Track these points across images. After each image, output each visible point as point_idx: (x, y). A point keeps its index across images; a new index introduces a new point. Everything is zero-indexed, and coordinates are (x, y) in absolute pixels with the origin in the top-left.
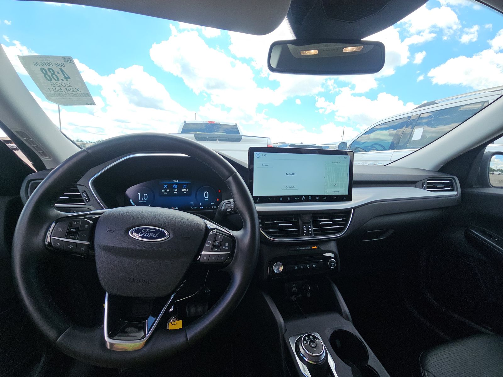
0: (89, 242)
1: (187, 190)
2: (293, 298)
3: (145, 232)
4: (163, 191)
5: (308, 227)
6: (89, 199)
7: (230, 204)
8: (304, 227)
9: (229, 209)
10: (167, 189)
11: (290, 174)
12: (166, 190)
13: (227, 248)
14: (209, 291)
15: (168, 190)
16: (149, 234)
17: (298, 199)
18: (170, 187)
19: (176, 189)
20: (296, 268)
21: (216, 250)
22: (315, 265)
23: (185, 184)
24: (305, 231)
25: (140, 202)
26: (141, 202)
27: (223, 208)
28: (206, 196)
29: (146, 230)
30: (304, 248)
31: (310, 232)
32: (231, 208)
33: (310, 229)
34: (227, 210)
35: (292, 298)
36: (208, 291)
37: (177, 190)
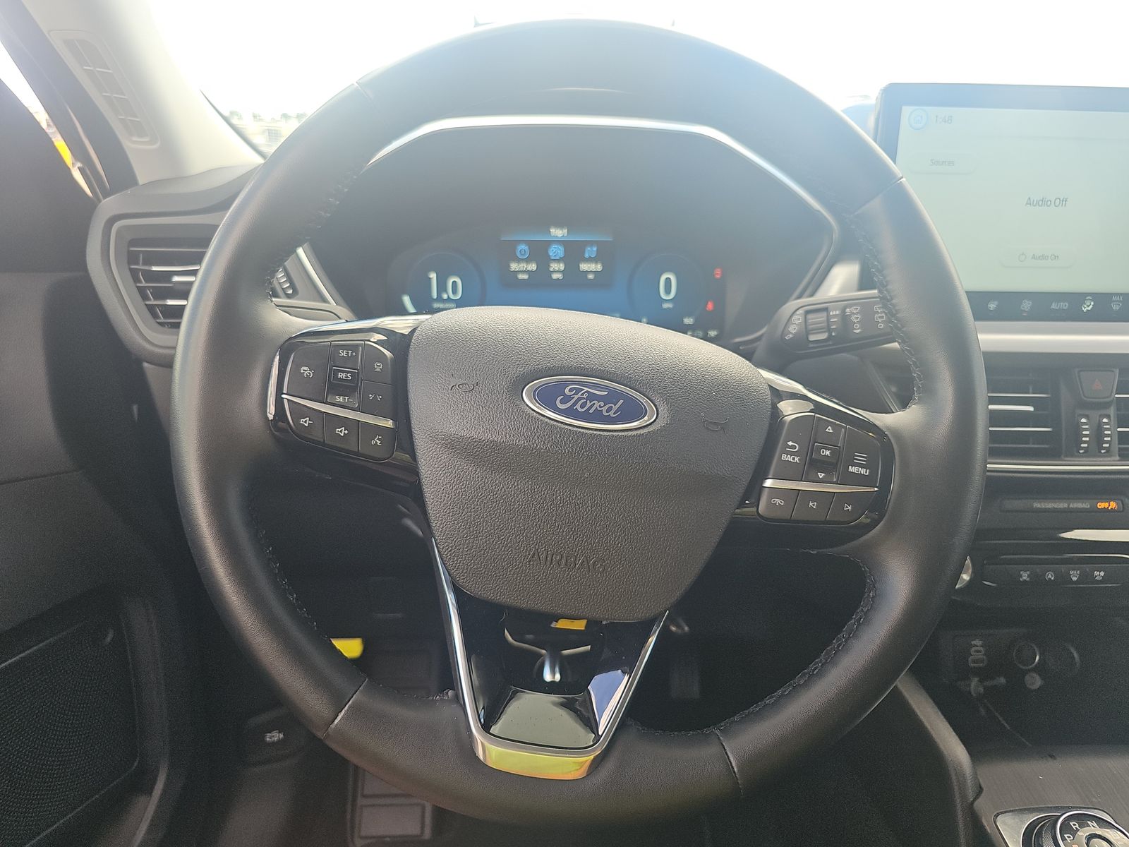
0: (391, 422)
1: (599, 267)
2: (975, 686)
3: (576, 397)
4: (514, 267)
5: (1100, 425)
6: (293, 286)
7: (825, 314)
8: (1083, 420)
9: (818, 331)
10: (526, 260)
11: (1043, 202)
12: (523, 266)
13: (863, 471)
14: (686, 628)
15: (533, 267)
16: (589, 404)
17: (1064, 305)
18: (539, 252)
19: (558, 261)
20: (1025, 576)
21: (821, 475)
22: (1102, 574)
23: (591, 243)
24: (1086, 436)
25: (435, 305)
26: (441, 306)
27: (793, 329)
28: (668, 291)
29: (578, 391)
30: (1066, 505)
31: (1107, 442)
32: (829, 330)
33: (1107, 429)
34: (812, 338)
35: (969, 685)
36: (683, 629)
37: (562, 267)
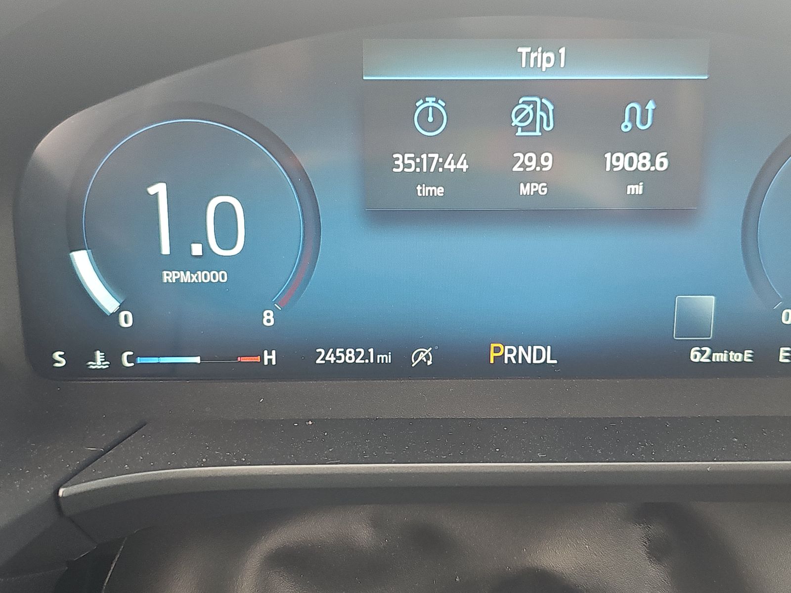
4: (403, 162)
10: (443, 146)
25: (169, 277)
26: (186, 277)
